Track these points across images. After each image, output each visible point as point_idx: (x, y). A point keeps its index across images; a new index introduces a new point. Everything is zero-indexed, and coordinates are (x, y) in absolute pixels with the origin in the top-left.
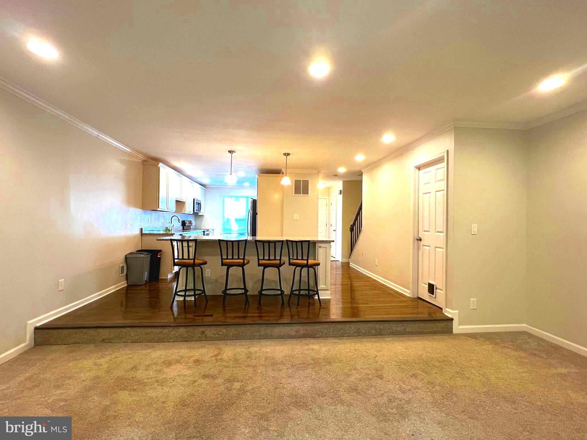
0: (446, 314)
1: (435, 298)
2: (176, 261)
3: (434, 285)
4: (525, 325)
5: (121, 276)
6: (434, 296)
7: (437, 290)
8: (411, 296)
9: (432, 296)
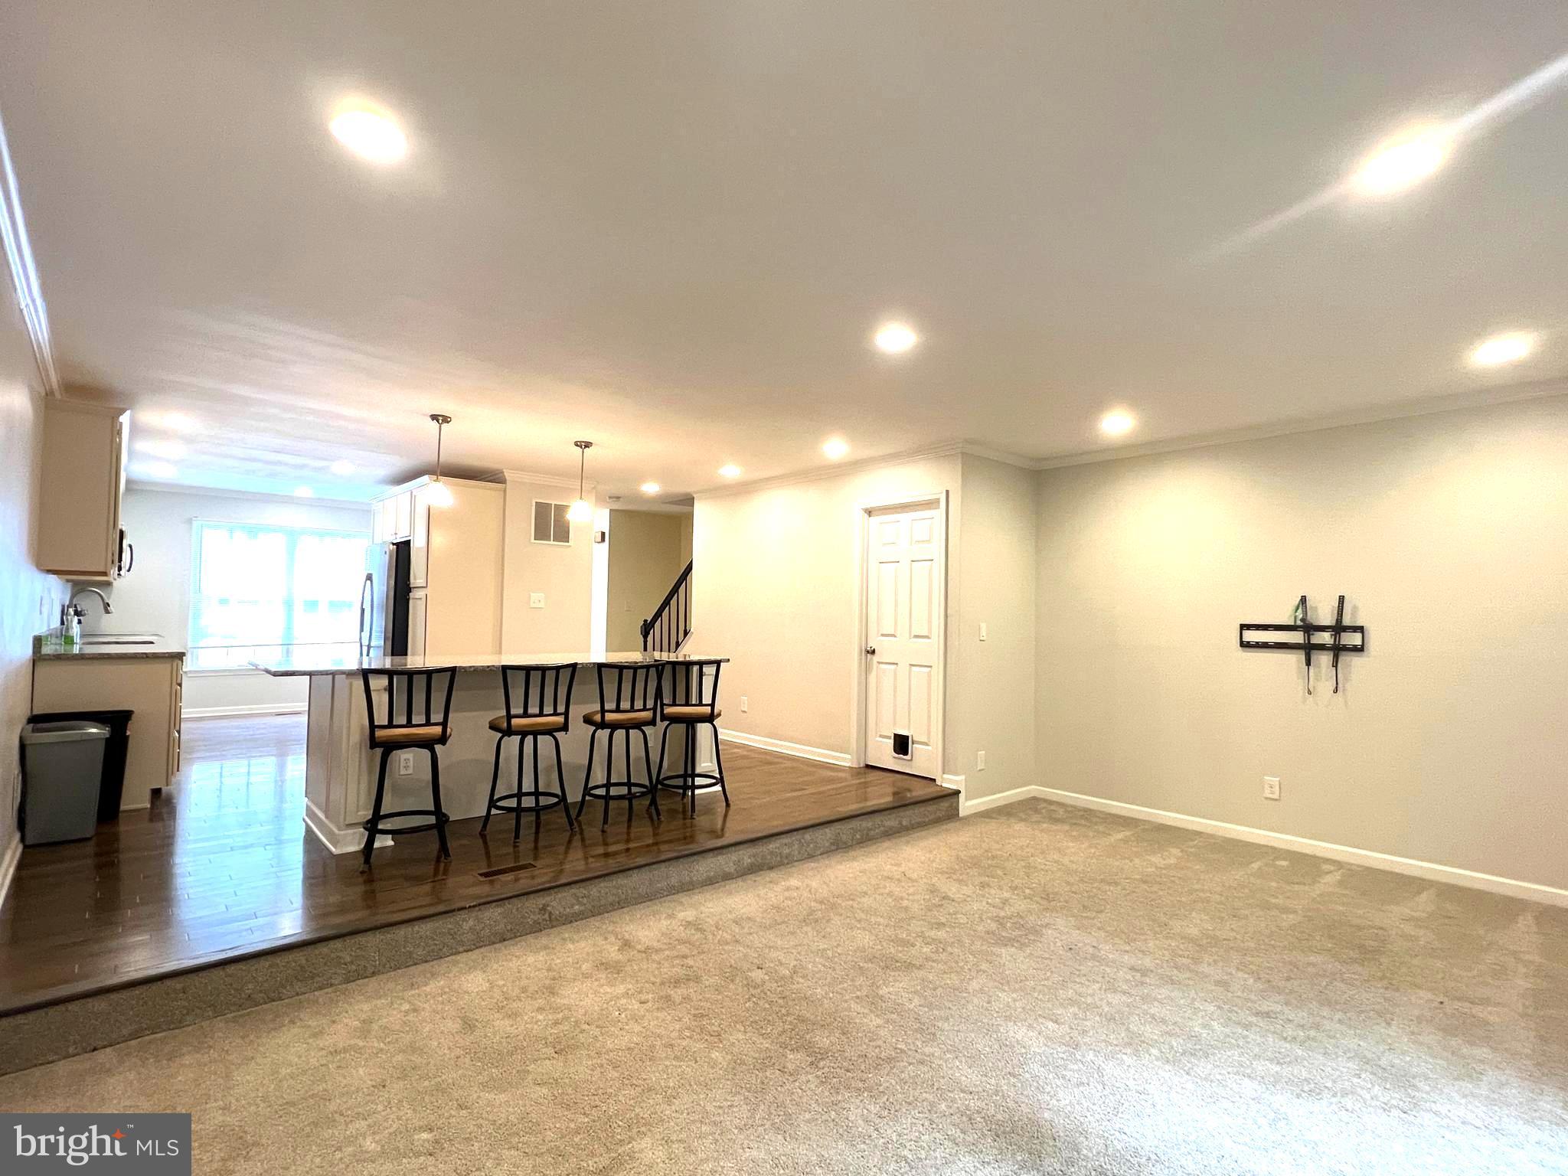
0: (944, 785)
1: (911, 760)
3: (908, 737)
4: (1033, 787)
6: (908, 757)
7: (914, 745)
8: (855, 765)
9: (905, 757)
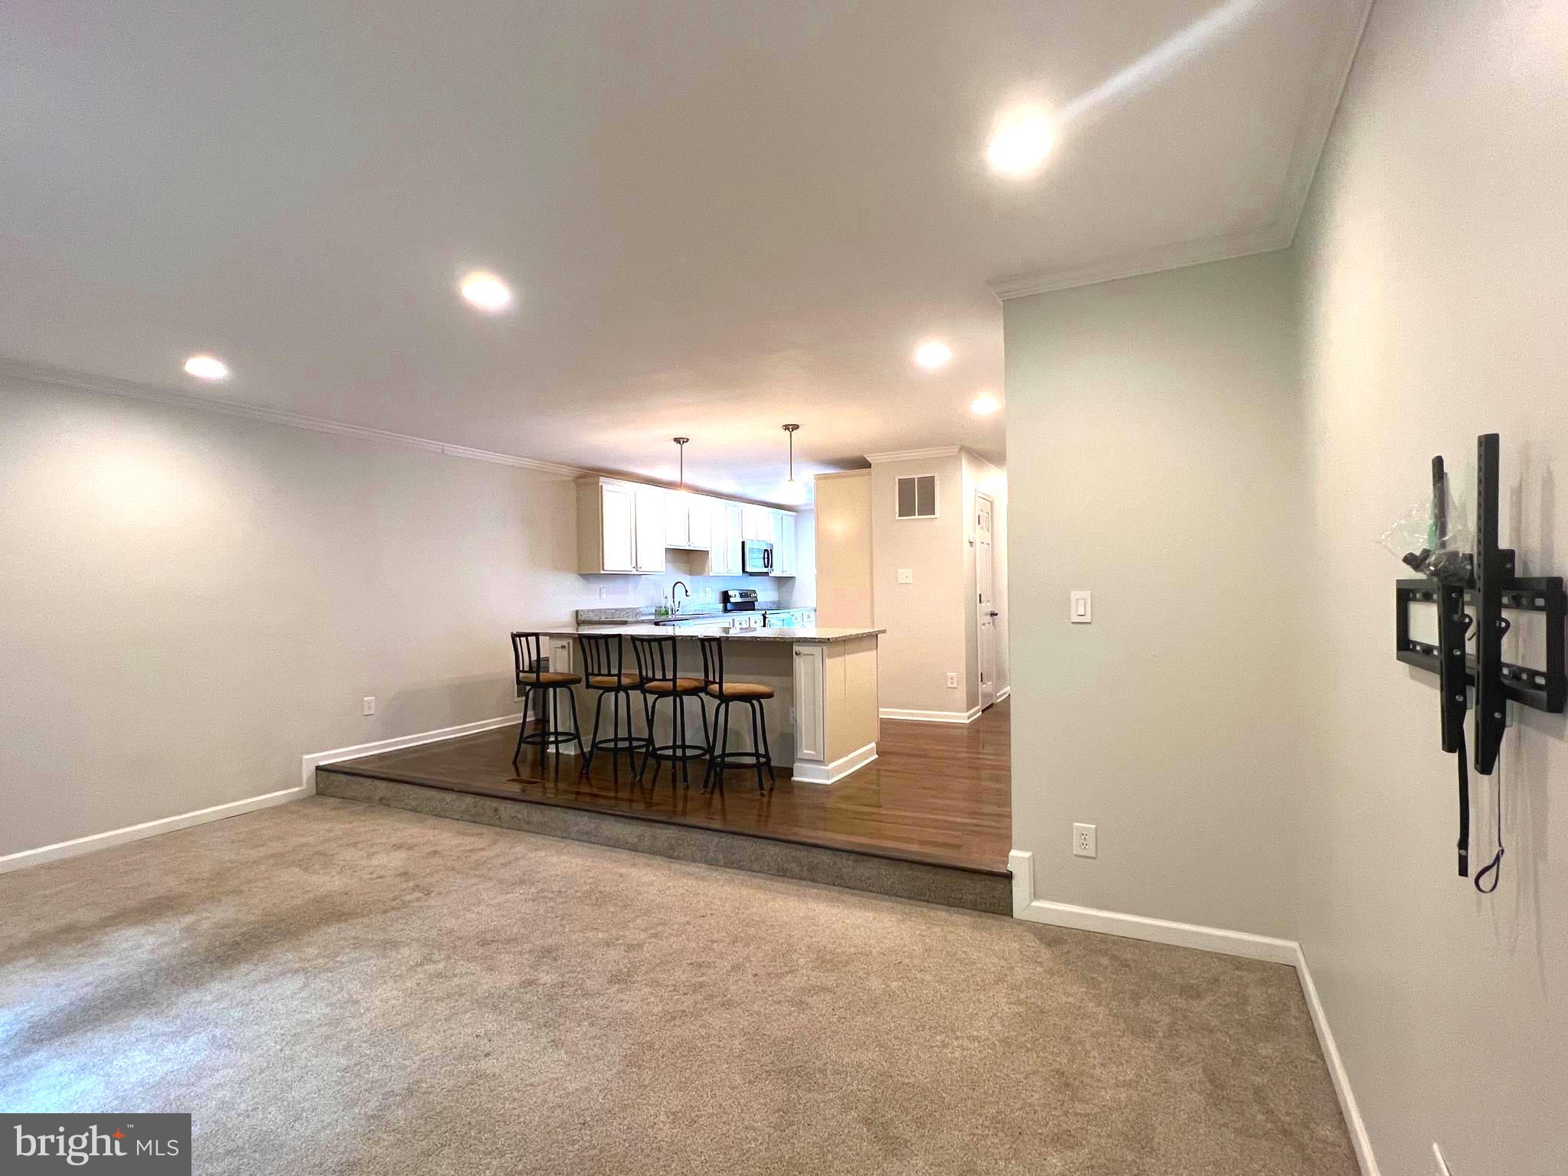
2: (521, 674)
5: (516, 702)
